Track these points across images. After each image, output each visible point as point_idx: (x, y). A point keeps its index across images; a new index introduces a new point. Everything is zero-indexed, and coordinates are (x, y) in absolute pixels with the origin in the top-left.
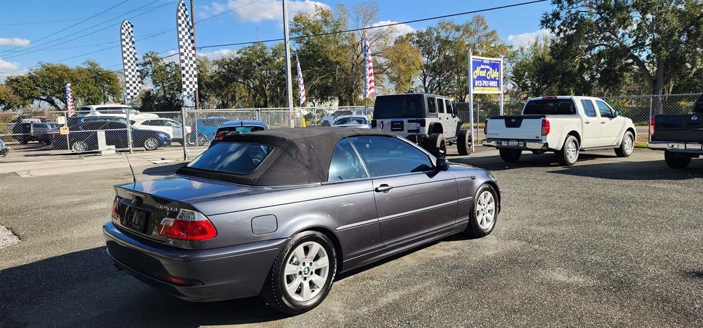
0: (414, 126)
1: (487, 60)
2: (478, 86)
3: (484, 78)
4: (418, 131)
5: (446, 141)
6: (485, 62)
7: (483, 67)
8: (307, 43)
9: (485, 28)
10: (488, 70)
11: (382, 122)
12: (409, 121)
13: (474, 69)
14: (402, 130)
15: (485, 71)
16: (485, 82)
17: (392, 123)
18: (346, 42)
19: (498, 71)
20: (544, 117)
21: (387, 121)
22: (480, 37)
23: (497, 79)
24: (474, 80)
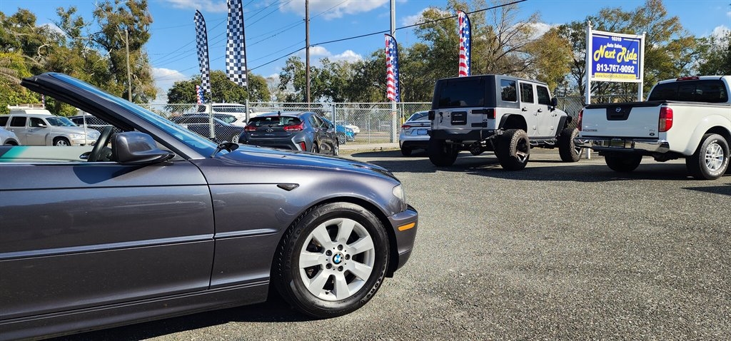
0: (480, 118)
1: (616, 36)
2: (600, 72)
3: (613, 61)
4: (485, 124)
5: (528, 140)
6: (614, 39)
7: (610, 45)
8: (438, 40)
9: (661, 15)
10: (619, 50)
11: (441, 114)
12: (474, 112)
13: (596, 48)
14: (465, 123)
15: (614, 52)
16: (613, 67)
17: (453, 114)
18: (484, 38)
19: (636, 52)
20: (665, 103)
21: (447, 112)
22: (655, 26)
23: (634, 63)
24: (595, 64)
